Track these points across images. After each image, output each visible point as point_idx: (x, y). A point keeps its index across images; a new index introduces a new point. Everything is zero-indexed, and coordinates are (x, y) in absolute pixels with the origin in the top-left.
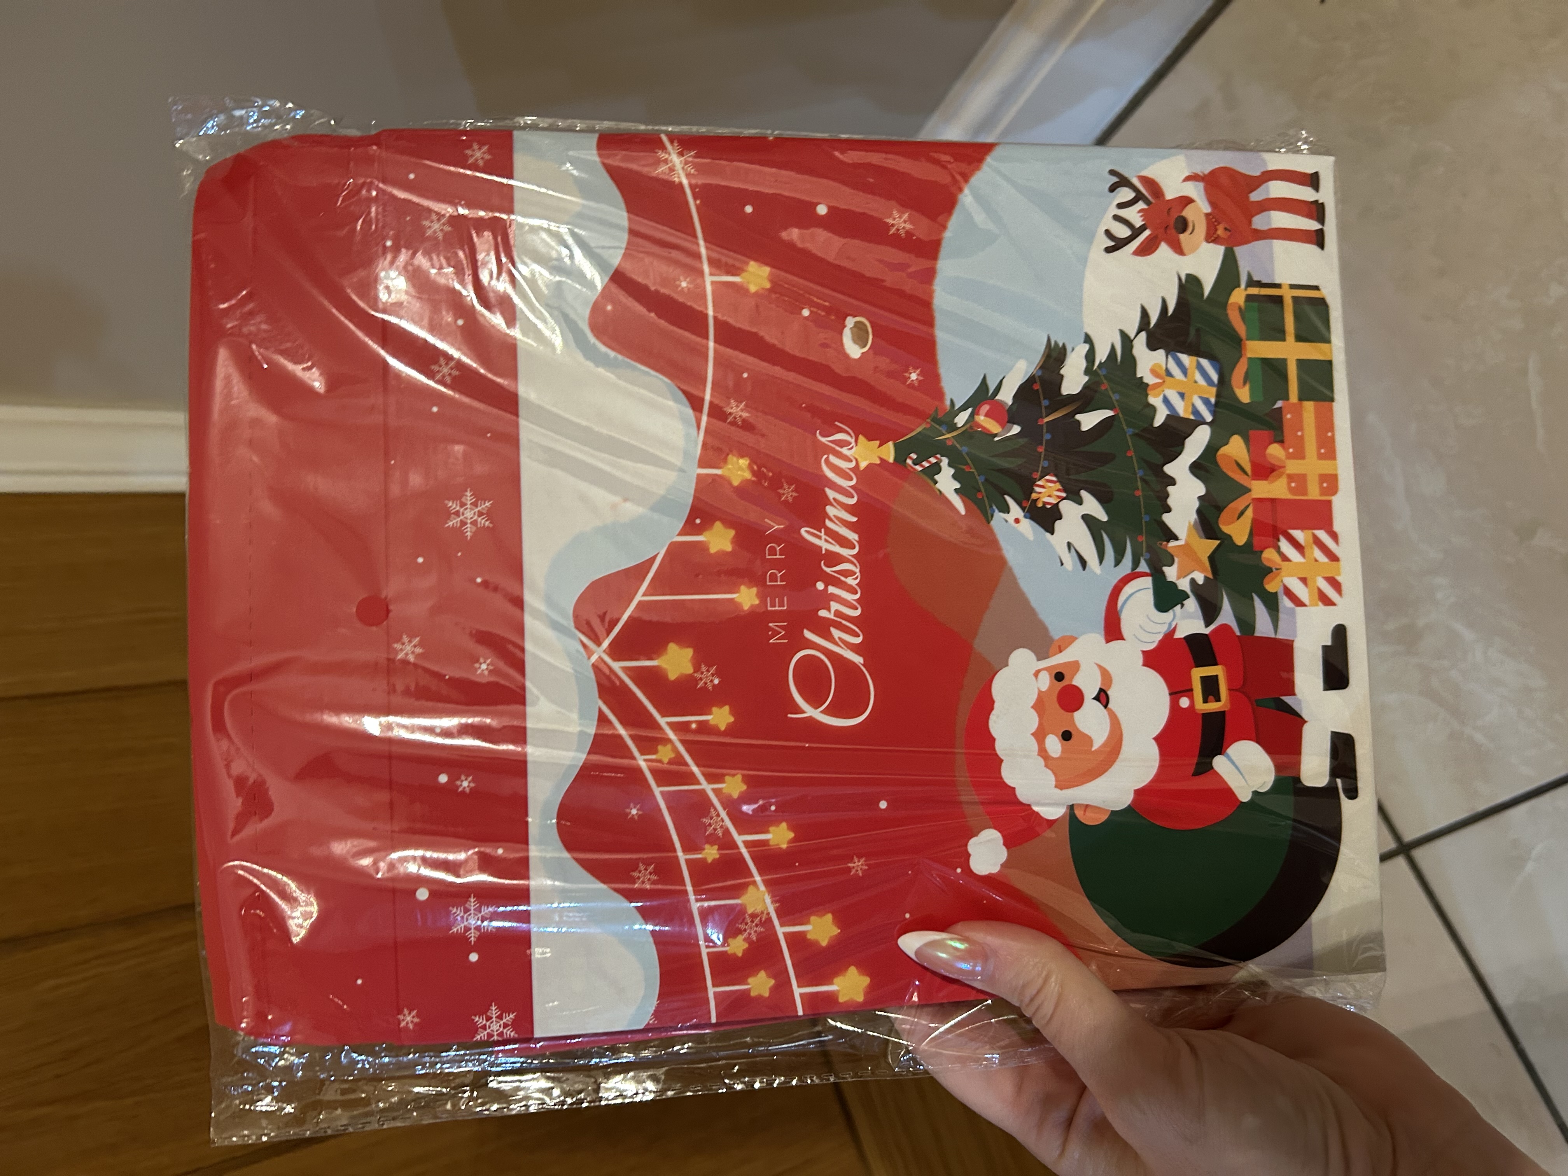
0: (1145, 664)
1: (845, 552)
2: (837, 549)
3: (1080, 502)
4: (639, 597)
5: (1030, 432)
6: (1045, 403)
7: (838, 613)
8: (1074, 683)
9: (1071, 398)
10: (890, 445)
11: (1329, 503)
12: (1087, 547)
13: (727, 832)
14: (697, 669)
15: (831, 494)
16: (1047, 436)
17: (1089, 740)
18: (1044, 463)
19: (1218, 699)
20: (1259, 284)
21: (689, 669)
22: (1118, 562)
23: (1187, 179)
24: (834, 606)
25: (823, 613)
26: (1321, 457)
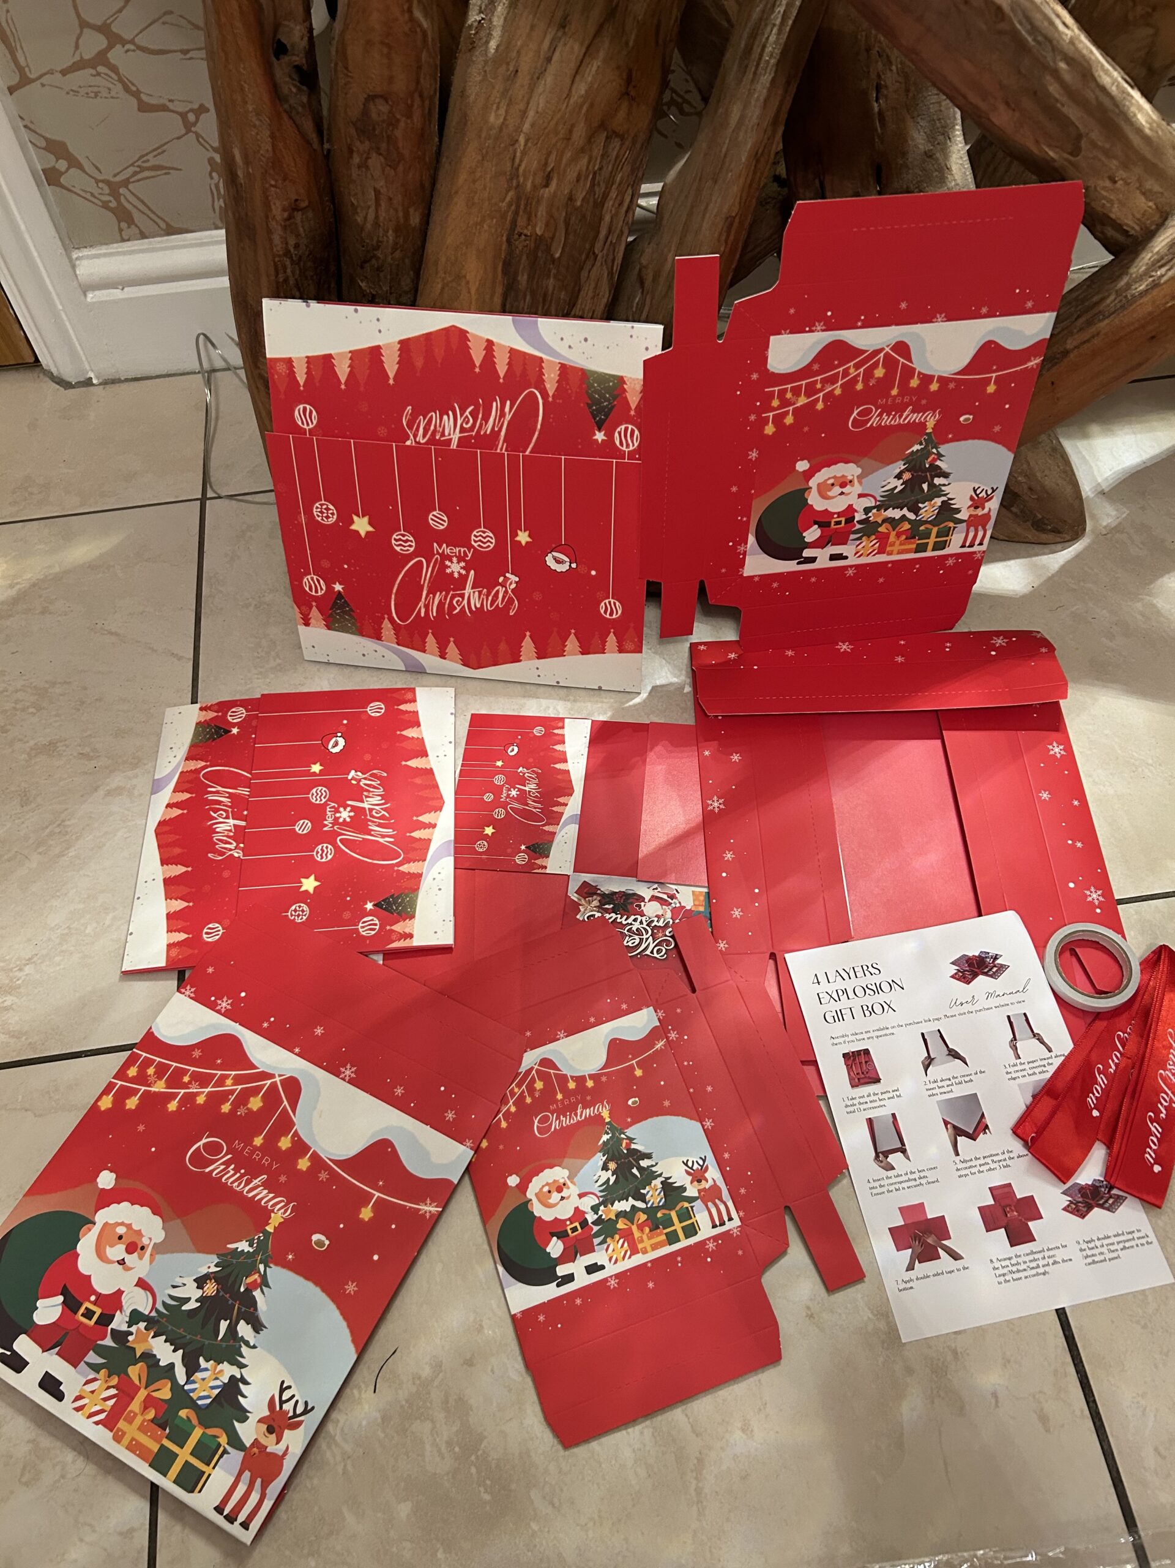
0: (119, 1289)
1: (247, 1188)
2: (251, 1186)
3: (197, 1301)
4: (286, 1103)
5: (236, 1295)
6: (243, 1309)
7: (229, 1172)
8: (136, 1254)
9: (237, 1323)
10: (272, 1231)
11: (111, 1431)
12: (178, 1293)
13: (189, 1088)
14: (248, 1109)
15: (271, 1195)
16: (230, 1302)
17: (112, 1246)
18: (221, 1293)
19: (83, 1315)
20: (221, 1456)
21: (249, 1106)
22: (164, 1303)
23: (287, 1448)
24: (232, 1172)
25: (233, 1166)
26: (133, 1439)
